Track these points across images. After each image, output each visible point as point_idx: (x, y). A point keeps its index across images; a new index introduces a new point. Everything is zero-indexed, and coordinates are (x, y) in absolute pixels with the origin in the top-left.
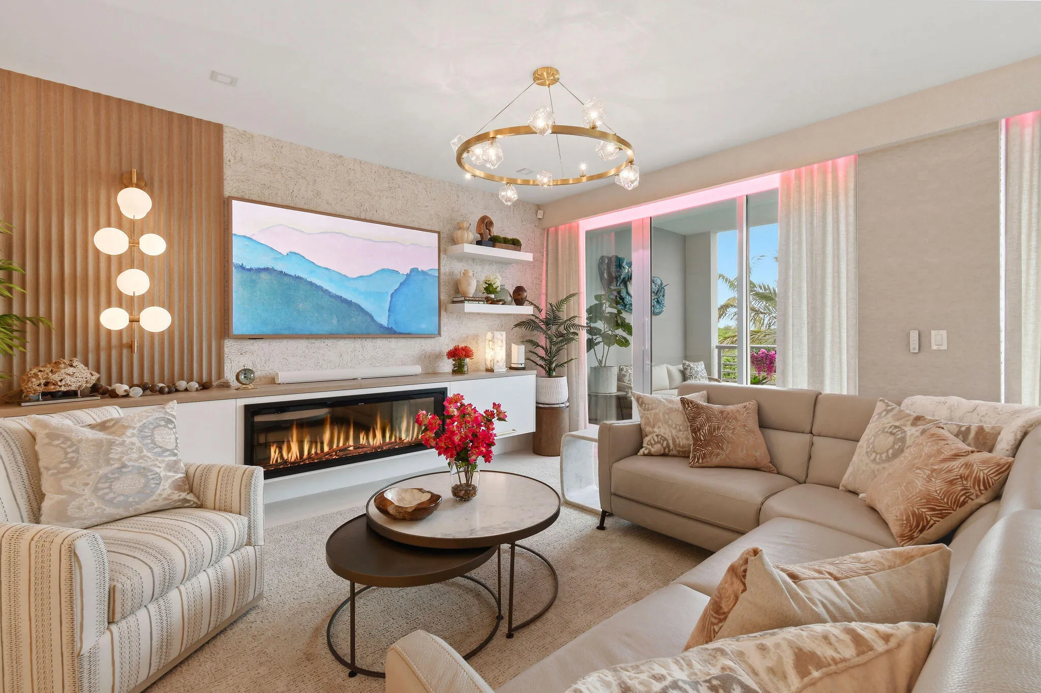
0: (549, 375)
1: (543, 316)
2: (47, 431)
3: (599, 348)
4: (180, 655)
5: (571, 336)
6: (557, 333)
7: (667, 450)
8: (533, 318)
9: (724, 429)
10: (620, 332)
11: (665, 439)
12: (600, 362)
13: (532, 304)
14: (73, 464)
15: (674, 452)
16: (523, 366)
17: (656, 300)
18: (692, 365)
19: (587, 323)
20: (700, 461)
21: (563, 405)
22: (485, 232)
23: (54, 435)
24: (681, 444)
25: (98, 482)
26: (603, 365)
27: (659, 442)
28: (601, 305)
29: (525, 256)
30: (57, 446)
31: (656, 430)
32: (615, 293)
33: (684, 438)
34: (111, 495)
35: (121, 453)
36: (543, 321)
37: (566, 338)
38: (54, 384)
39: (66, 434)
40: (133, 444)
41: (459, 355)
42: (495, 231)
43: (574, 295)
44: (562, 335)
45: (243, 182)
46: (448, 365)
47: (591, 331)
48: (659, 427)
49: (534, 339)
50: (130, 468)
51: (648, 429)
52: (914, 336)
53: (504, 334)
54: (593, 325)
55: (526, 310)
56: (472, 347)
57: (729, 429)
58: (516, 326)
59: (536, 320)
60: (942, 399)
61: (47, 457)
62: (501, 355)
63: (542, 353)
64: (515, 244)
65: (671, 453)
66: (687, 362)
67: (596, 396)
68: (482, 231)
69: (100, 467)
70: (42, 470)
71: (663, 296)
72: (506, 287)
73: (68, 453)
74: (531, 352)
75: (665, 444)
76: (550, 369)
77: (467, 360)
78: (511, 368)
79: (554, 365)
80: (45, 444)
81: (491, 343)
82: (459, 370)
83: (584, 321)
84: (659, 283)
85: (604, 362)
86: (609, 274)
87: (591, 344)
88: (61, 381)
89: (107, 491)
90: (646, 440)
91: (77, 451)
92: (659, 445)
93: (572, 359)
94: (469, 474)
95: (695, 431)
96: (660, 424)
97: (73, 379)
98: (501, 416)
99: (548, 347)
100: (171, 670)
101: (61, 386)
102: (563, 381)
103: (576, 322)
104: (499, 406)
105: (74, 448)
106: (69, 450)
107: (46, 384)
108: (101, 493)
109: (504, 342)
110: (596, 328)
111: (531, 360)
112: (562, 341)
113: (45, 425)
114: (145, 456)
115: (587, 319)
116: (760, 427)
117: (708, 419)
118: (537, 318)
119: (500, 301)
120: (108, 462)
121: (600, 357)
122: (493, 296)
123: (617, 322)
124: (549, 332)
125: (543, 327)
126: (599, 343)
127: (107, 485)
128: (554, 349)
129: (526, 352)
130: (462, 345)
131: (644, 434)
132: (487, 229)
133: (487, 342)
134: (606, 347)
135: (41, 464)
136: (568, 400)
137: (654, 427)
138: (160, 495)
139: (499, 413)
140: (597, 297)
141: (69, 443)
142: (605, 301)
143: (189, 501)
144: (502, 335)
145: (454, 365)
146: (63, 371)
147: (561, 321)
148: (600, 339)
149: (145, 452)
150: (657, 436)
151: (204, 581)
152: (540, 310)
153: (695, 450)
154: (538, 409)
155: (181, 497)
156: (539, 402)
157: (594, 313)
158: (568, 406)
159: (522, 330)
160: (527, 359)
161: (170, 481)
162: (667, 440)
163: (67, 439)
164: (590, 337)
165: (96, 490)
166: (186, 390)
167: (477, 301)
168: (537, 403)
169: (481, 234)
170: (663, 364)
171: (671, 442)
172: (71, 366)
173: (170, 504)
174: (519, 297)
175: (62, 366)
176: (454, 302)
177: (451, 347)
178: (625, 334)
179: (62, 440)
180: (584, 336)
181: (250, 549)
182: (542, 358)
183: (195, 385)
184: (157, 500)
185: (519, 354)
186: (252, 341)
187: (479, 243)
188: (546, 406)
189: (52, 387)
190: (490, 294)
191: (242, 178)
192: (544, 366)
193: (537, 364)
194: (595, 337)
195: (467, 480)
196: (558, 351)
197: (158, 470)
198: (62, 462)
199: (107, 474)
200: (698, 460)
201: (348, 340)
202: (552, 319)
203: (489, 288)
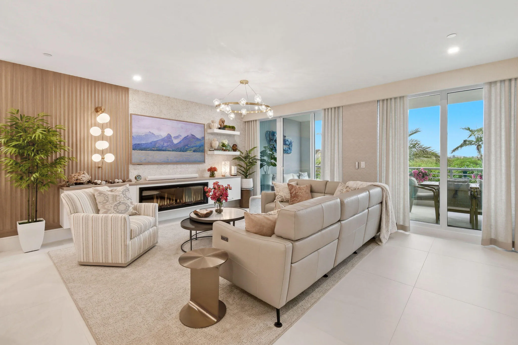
0: (246, 177)
1: (244, 155)
2: (98, 192)
3: (265, 167)
4: (147, 249)
5: (254, 163)
6: (249, 162)
7: (283, 200)
8: (240, 156)
9: (299, 192)
10: (273, 161)
11: (282, 197)
12: (266, 172)
13: (239, 151)
14: (107, 201)
15: (285, 201)
16: (236, 174)
17: (289, 148)
18: (302, 174)
19: (260, 157)
20: (292, 202)
21: (251, 189)
22: (222, 124)
23: (100, 193)
24: (287, 198)
25: (114, 206)
26: (267, 174)
27: (280, 198)
28: (266, 150)
29: (236, 133)
30: (102, 196)
31: (279, 194)
32: (272, 146)
33: (288, 196)
34: (118, 210)
35: (119, 198)
36: (243, 157)
37: (252, 163)
38: (79, 180)
39: (104, 193)
40: (122, 196)
41: (212, 171)
42: (225, 124)
43: (255, 147)
44: (250, 163)
45: (135, 108)
46: (208, 174)
47: (262, 160)
48: (280, 193)
49: (240, 164)
50: (122, 203)
51: (277, 194)
52: (357, 163)
53: (229, 162)
54: (263, 158)
55: (237, 153)
56: (217, 167)
57: (301, 192)
58: (233, 159)
59: (241, 157)
60: (355, 182)
61: (99, 199)
62: (228, 170)
63: (243, 169)
64: (233, 128)
65: (284, 201)
66: (301, 173)
67: (264, 185)
68: (221, 124)
69: (115, 202)
70: (98, 203)
71: (292, 146)
72: (230, 145)
73: (105, 198)
74: (239, 169)
75: (282, 198)
76: (246, 175)
77: (215, 172)
78: (231, 175)
79: (248, 174)
80: (98, 196)
81: (224, 166)
82: (212, 175)
83: (259, 157)
84: (290, 141)
85: (267, 173)
86: (270, 138)
87: (262, 166)
88: (81, 179)
89: (117, 209)
90: (276, 197)
91: (108, 197)
92: (280, 199)
93: (254, 172)
94: (220, 206)
95: (291, 194)
96: (281, 192)
97: (85, 178)
98: (230, 188)
99: (246, 167)
100: (145, 253)
101: (81, 181)
102: (251, 180)
103: (256, 158)
104: (229, 185)
105: (107, 197)
106: (106, 197)
107: (77, 180)
108: (115, 209)
109: (229, 165)
110: (264, 159)
111: (239, 172)
112: (251, 165)
113: (97, 190)
114: (125, 200)
115: (260, 156)
116: (311, 192)
117: (295, 190)
118: (241, 156)
119: (227, 150)
120: (116, 200)
121: (265, 171)
122: (224, 148)
123: (272, 157)
124: (246, 162)
125: (244, 159)
126: (265, 165)
127: (117, 207)
128: (248, 168)
129: (237, 169)
130: (213, 167)
131: (276, 195)
132: (223, 123)
133: (222, 165)
134: (268, 167)
135: (97, 201)
136: (253, 187)
137: (279, 193)
138: (130, 211)
139: (229, 187)
140: (265, 147)
141: (105, 195)
142: (267, 149)
143: (137, 213)
144: (228, 163)
145: (210, 174)
146: (82, 175)
147: (250, 157)
148: (265, 164)
149: (125, 199)
150: (280, 196)
151: (147, 233)
152: (243, 153)
153: (291, 199)
154: (241, 190)
155: (135, 212)
156: (242, 188)
157: (263, 153)
158: (253, 189)
159: (236, 161)
160: (237, 172)
161: (132, 207)
162: (283, 197)
163: (105, 194)
164: (262, 163)
165: (114, 209)
166: (118, 182)
167: (219, 150)
168: (241, 188)
169: (220, 125)
170: (291, 173)
171: (284, 197)
172: (84, 174)
173: (132, 214)
174: (234, 148)
175: (81, 174)
176: (210, 150)
177: (209, 167)
178: (274, 162)
179: (103, 195)
180: (259, 163)
181: (155, 227)
182: (243, 171)
183: (121, 181)
184: (129, 212)
185: (234, 170)
186: (139, 165)
187: (219, 128)
188: (244, 189)
189: (79, 181)
190: (223, 147)
191: (135, 107)
192: (244, 174)
193: (241, 174)
194: (263, 163)
195: (220, 208)
196: (249, 168)
197: (129, 204)
198: (104, 201)
199: (116, 204)
200: (291, 202)
201: (171, 165)
202: (247, 157)
203: (223, 145)
